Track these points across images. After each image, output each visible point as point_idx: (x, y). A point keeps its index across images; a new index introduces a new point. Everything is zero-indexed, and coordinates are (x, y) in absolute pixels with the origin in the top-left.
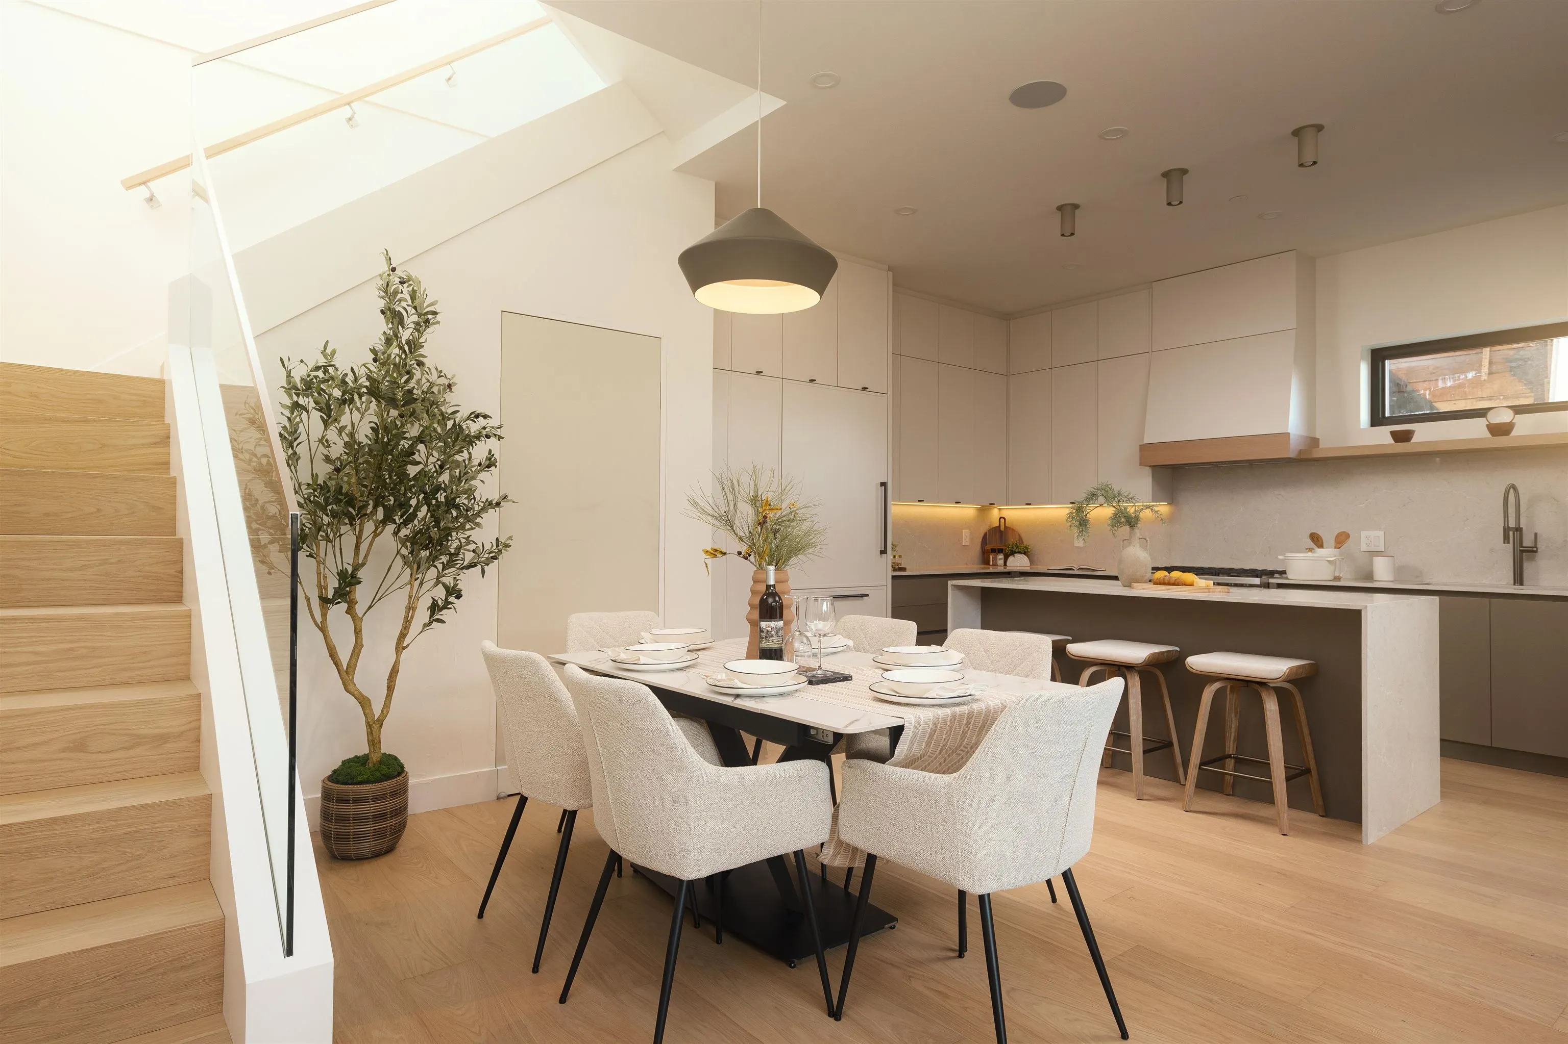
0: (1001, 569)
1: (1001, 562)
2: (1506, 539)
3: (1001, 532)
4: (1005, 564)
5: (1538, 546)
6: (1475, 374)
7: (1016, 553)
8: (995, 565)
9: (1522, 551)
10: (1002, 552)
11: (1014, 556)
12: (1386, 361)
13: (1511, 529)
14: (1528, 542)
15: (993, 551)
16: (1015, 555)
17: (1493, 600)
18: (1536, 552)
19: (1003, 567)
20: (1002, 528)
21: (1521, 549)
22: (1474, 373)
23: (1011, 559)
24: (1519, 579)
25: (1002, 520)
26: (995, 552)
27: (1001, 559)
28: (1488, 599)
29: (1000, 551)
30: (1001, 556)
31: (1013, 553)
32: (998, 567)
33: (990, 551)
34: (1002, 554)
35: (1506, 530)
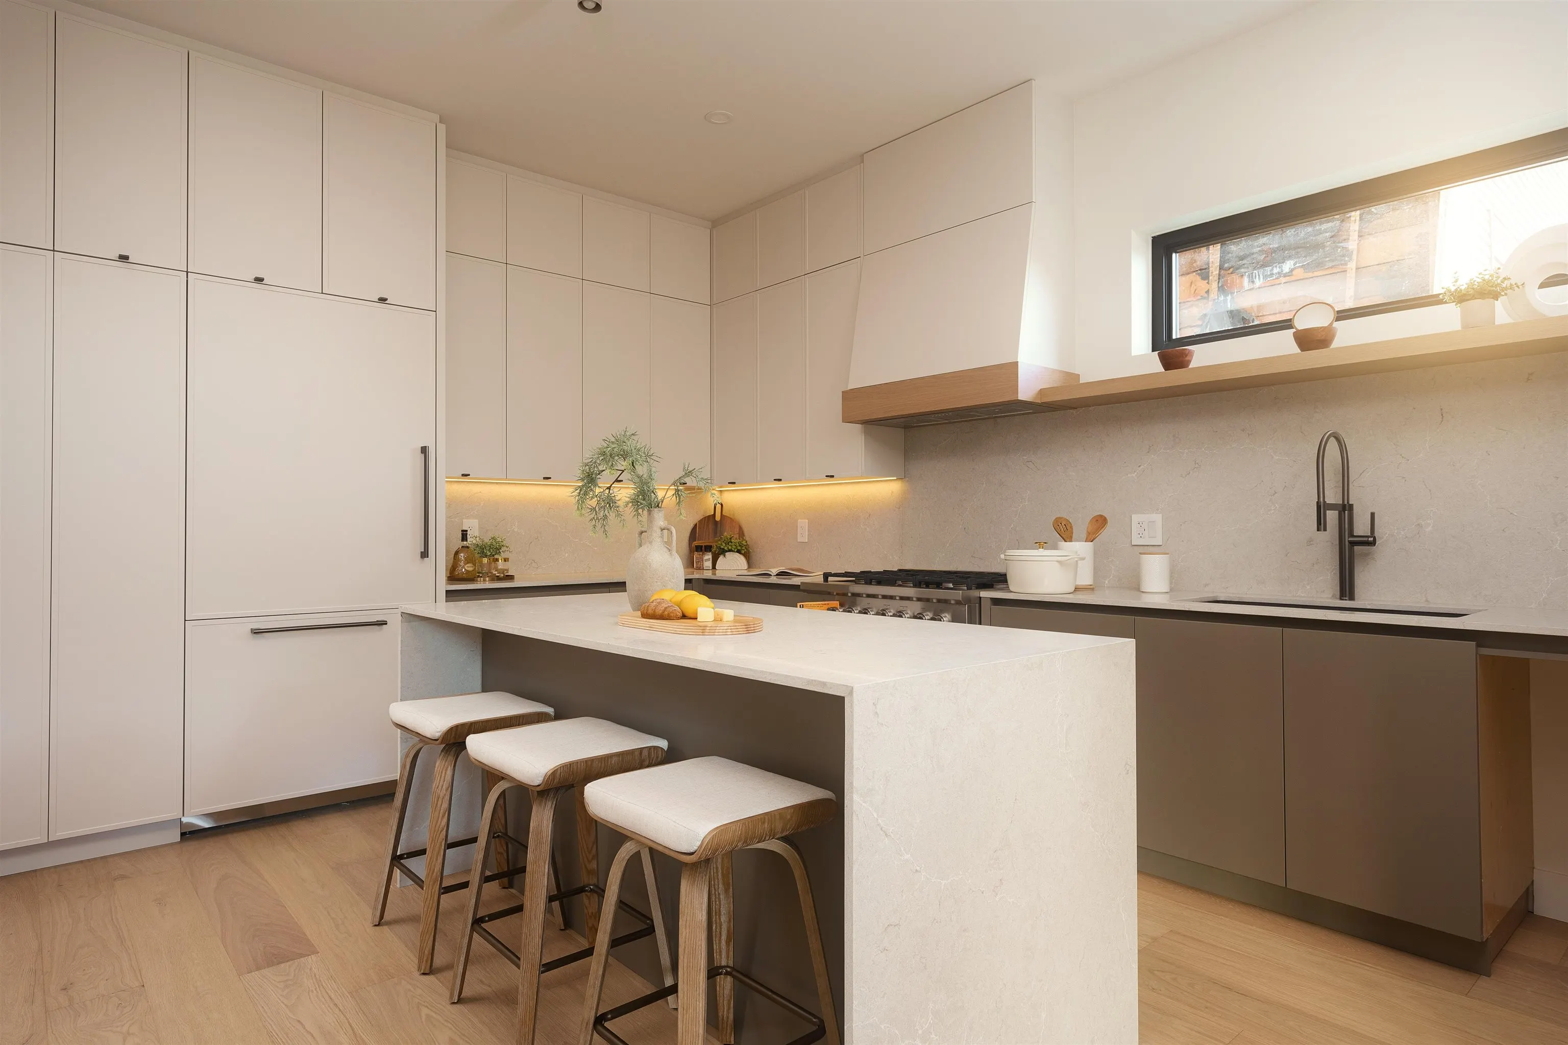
0: (708, 575)
1: (708, 564)
2: (1321, 524)
3: (716, 523)
4: (714, 567)
5: (1376, 534)
6: (1295, 264)
7: (727, 551)
8: (700, 568)
9: (1353, 544)
10: (710, 551)
11: (725, 556)
12: (1174, 255)
13: (1332, 507)
14: (1361, 528)
15: (699, 549)
16: (727, 554)
17: (1287, 630)
18: (1373, 543)
19: (711, 571)
20: (718, 518)
21: (1351, 539)
22: (1292, 262)
23: (721, 560)
24: (1347, 588)
25: (719, 506)
26: (701, 551)
27: (708, 560)
28: (1281, 628)
29: (708, 549)
30: (709, 556)
31: (723, 552)
32: (705, 571)
33: (695, 549)
34: (710, 553)
35: (1321, 508)
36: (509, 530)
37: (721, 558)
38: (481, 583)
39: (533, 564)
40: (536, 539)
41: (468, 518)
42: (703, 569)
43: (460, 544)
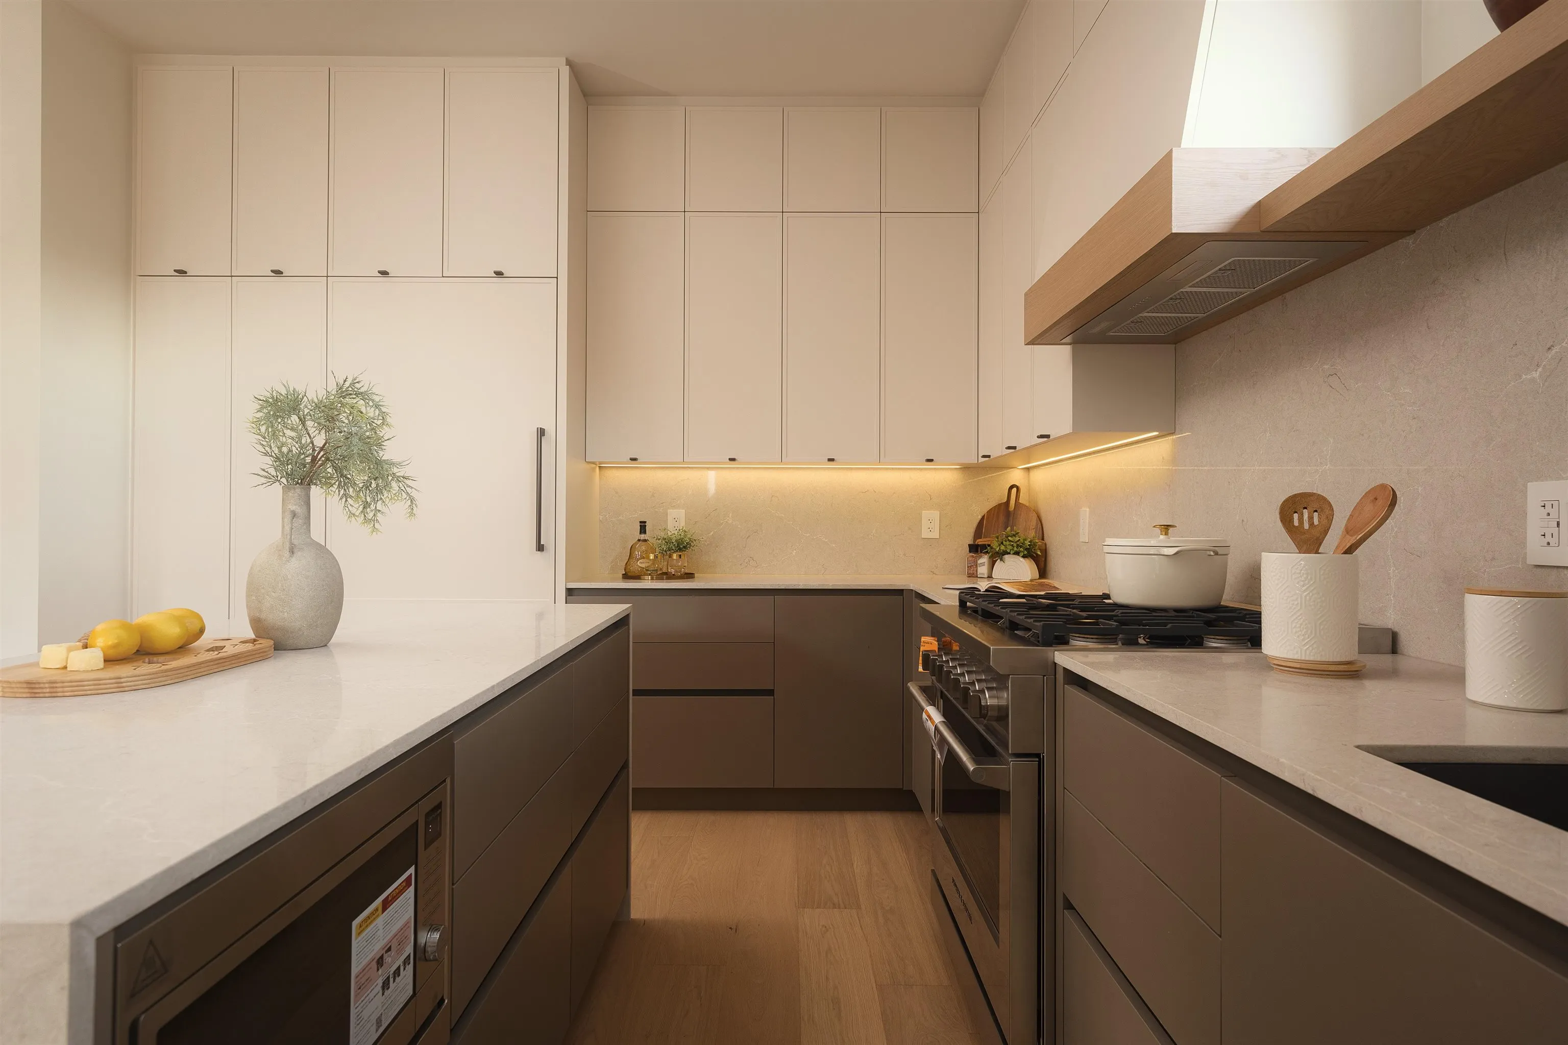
1: (984, 570)
3: (1005, 513)
4: (989, 574)
7: (1007, 553)
8: (974, 575)
10: (992, 552)
11: (1003, 559)
15: (979, 548)
16: (1006, 556)
20: (1009, 506)
23: (998, 566)
25: (1015, 491)
26: (982, 551)
29: (990, 549)
30: (984, 559)
31: (1003, 554)
33: (975, 548)
34: (990, 556)
36: (722, 522)
37: (998, 564)
38: (648, 582)
39: (751, 562)
40: (755, 532)
41: (674, 507)
42: (977, 577)
43: (637, 535)
